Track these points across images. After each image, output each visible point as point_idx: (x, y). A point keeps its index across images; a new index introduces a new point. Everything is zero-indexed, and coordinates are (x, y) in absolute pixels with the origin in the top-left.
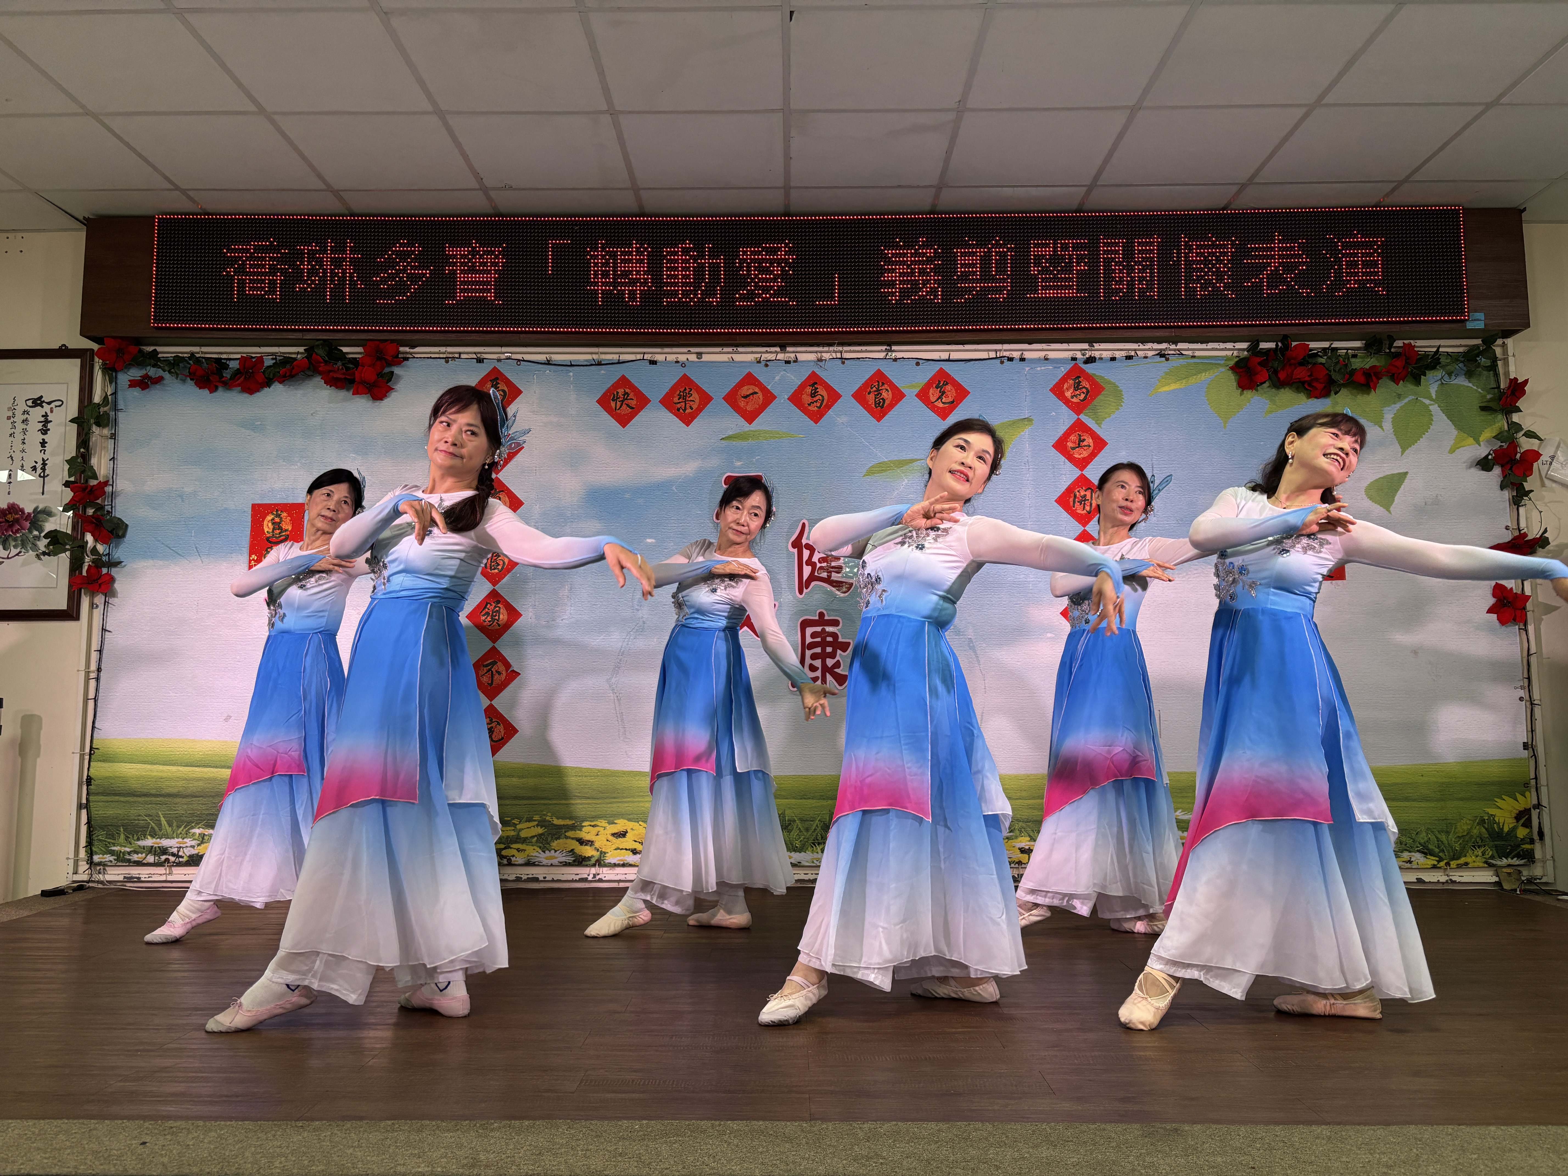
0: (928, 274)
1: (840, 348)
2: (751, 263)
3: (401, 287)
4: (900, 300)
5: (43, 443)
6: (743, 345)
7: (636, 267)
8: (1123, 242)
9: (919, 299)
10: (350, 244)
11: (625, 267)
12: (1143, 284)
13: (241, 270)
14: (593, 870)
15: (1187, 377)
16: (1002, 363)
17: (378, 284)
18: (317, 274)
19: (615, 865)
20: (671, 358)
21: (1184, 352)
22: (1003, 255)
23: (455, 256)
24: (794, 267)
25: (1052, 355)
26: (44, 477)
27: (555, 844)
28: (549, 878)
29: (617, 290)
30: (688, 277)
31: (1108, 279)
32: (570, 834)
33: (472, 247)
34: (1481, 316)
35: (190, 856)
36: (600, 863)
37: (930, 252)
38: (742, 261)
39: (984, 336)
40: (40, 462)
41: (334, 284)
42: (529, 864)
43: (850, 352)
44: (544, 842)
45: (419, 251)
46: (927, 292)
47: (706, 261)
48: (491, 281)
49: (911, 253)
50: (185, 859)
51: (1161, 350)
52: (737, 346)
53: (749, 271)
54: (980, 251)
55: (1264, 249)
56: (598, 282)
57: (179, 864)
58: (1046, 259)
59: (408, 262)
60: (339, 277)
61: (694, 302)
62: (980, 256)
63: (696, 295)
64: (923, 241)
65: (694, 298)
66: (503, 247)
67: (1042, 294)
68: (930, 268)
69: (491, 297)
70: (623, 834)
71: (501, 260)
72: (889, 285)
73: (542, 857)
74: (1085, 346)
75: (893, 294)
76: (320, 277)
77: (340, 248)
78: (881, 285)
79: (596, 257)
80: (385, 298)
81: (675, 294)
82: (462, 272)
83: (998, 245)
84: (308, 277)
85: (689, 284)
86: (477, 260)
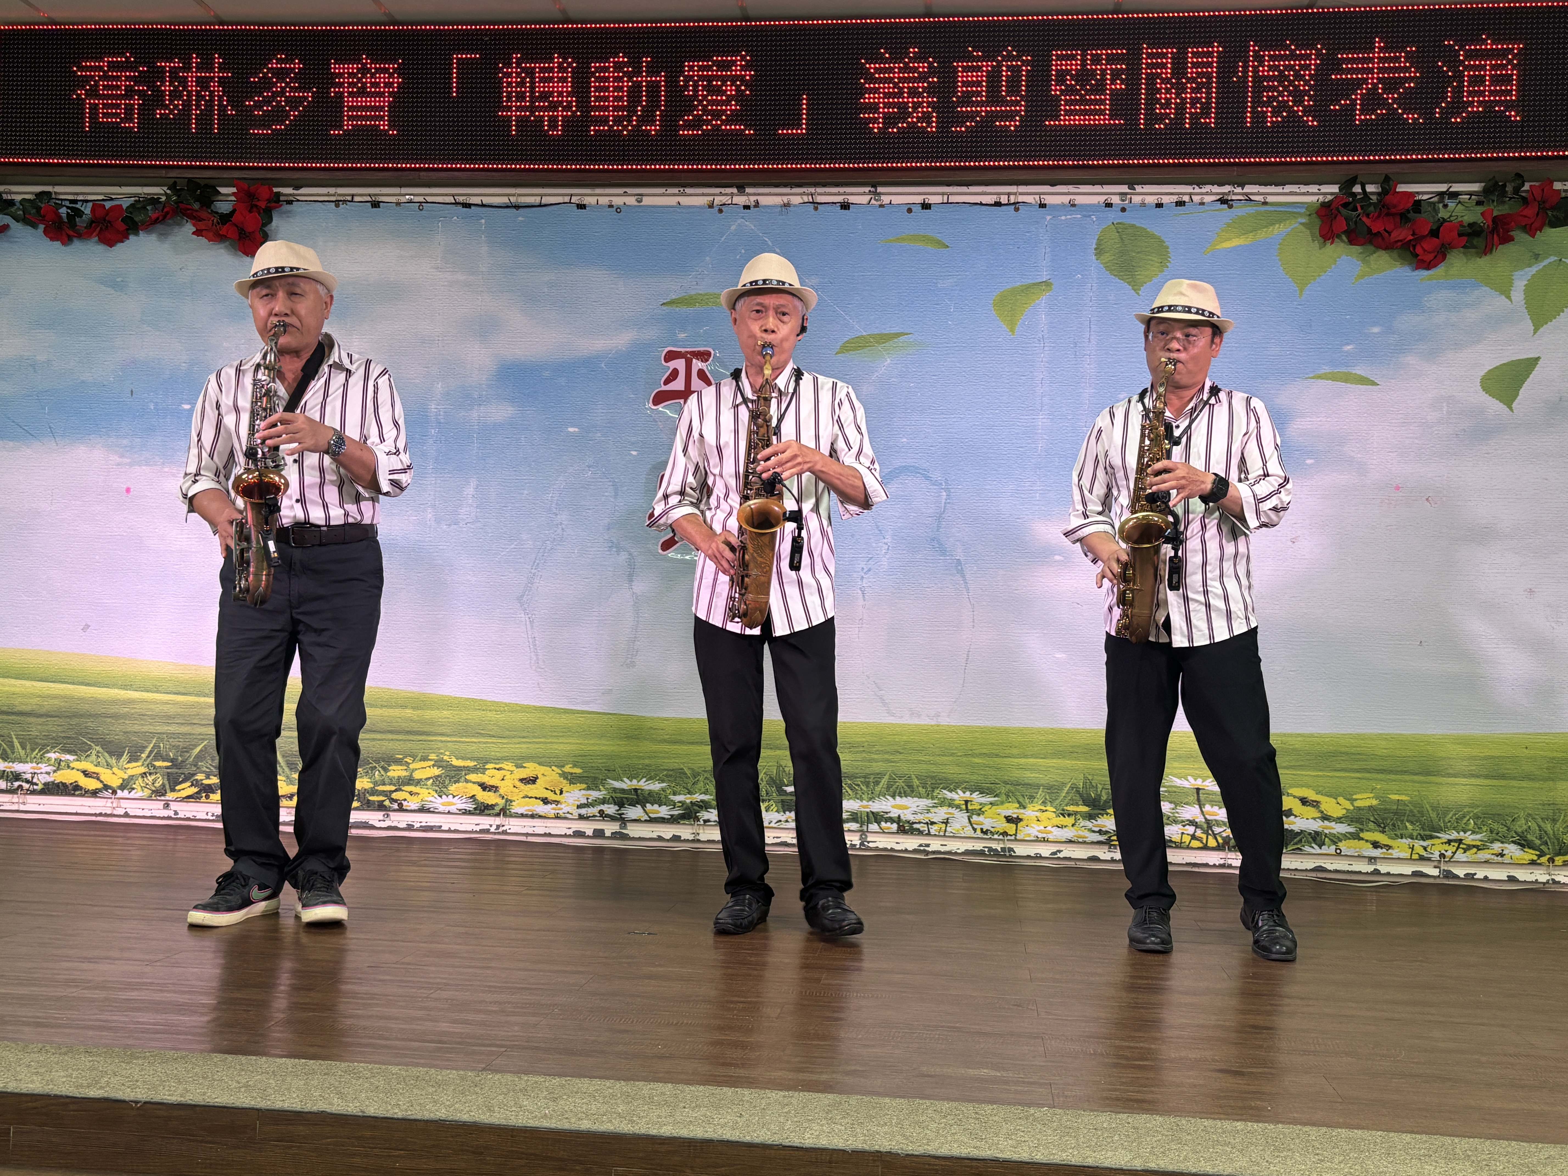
0: (920, 95)
1: (812, 190)
2: (697, 81)
3: (279, 115)
4: (884, 128)
6: (692, 186)
7: (558, 87)
8: (1172, 53)
9: (908, 127)
10: (218, 60)
11: (544, 87)
12: (1196, 108)
13: (93, 93)
14: (498, 821)
15: (1254, 230)
16: (1017, 210)
17: (251, 109)
18: (180, 97)
19: (523, 816)
20: (604, 201)
21: (1252, 197)
22: (1016, 70)
23: (341, 75)
24: (751, 85)
25: (1079, 200)
27: (453, 788)
28: (445, 828)
29: (535, 116)
30: (620, 99)
31: (1152, 101)
32: (472, 777)
33: (362, 64)
35: (45, 784)
36: (504, 812)
37: (923, 67)
38: (688, 78)
39: (991, 175)
41: (201, 110)
42: (422, 810)
43: (825, 194)
44: (441, 785)
45: (299, 68)
46: (917, 117)
47: (644, 79)
48: (384, 107)
49: (899, 68)
50: (40, 787)
51: (1224, 194)
52: (684, 186)
53: (696, 90)
54: (987, 66)
55: (1359, 61)
56: (511, 107)
57: (34, 792)
58: (1071, 75)
59: (286, 83)
60: (206, 101)
61: (628, 131)
62: (987, 71)
63: (630, 121)
64: (914, 52)
65: (627, 126)
66: (399, 64)
67: (1065, 120)
68: (923, 87)
69: (384, 125)
70: (533, 780)
71: (397, 80)
72: (870, 108)
73: (438, 803)
74: (1124, 189)
75: (875, 121)
76: (183, 101)
78: (861, 109)
79: (509, 75)
80: (259, 127)
81: (604, 121)
82: (351, 94)
83: (1010, 57)
84: (171, 101)
85: (622, 109)
86: (367, 80)
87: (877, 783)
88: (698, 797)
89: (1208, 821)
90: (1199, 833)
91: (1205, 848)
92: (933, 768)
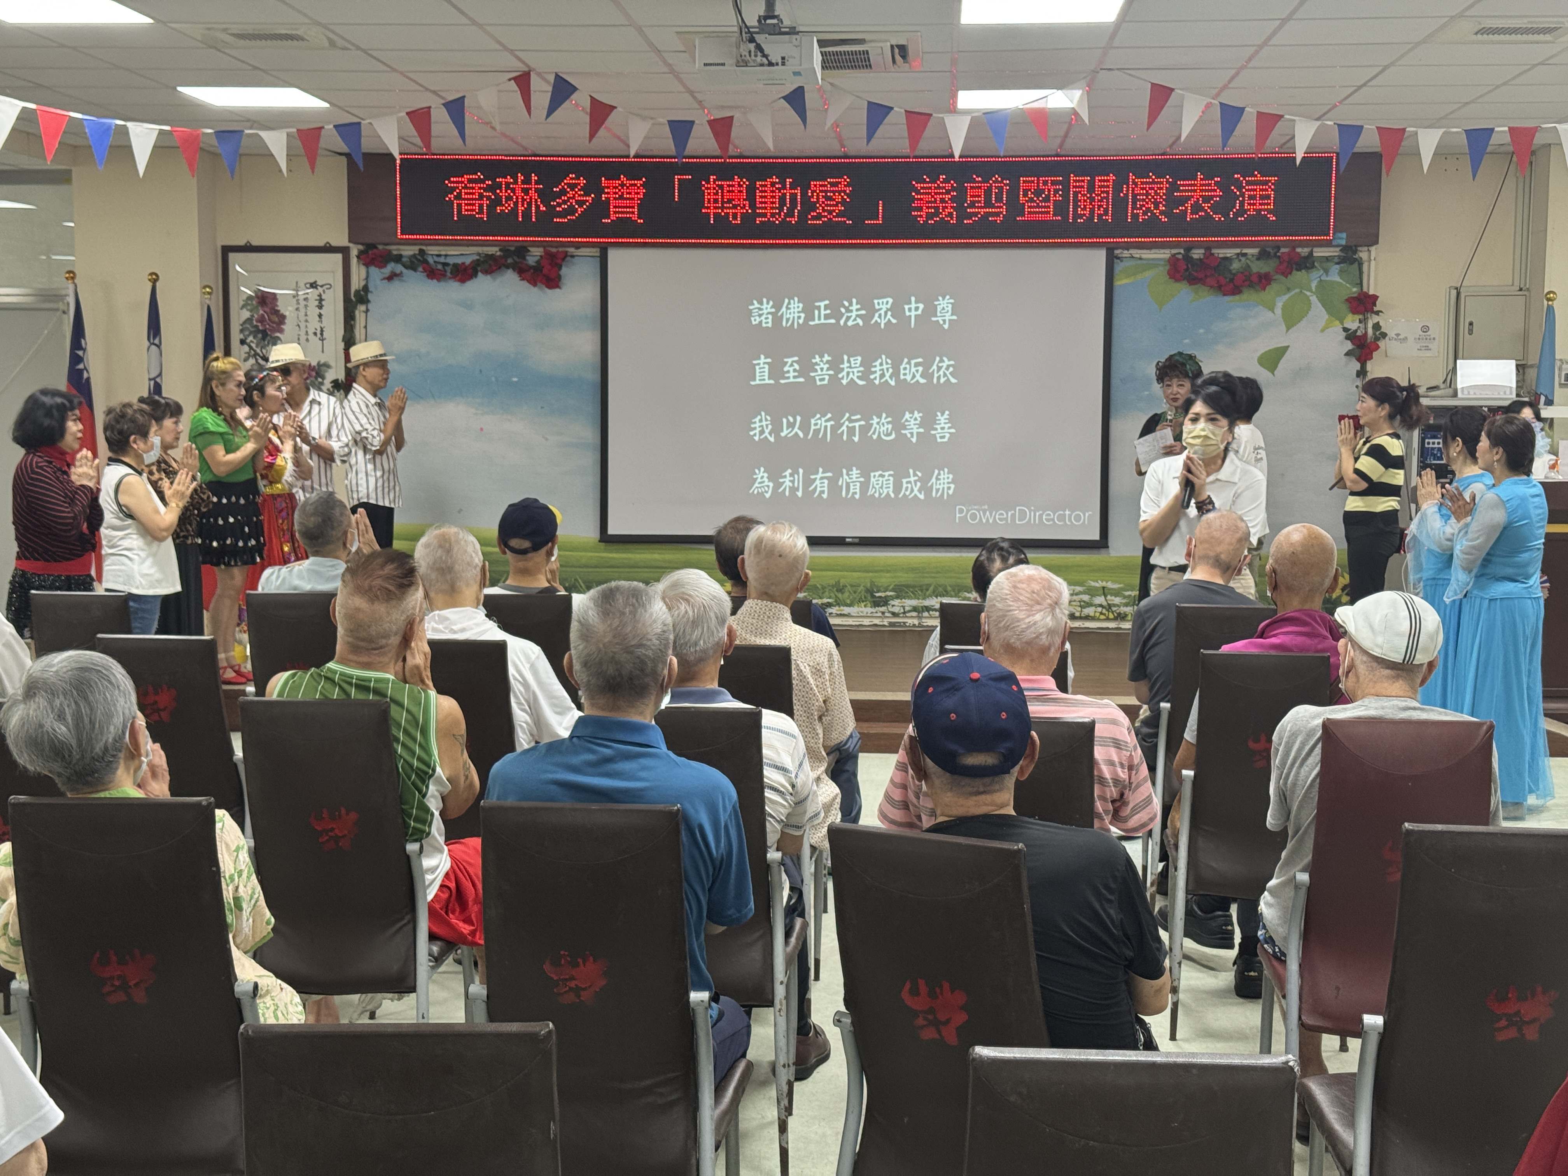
0: (946, 202)
2: (819, 193)
3: (571, 211)
4: (926, 220)
5: (320, 316)
7: (737, 196)
8: (1087, 180)
9: (940, 220)
10: (534, 178)
11: (729, 195)
12: (1101, 211)
13: (458, 197)
15: (1135, 274)
17: (555, 207)
18: (510, 198)
22: (1000, 189)
23: (608, 187)
24: (850, 196)
26: (322, 340)
29: (724, 212)
30: (775, 203)
31: (1076, 206)
33: (621, 181)
34: (1344, 235)
37: (948, 186)
38: (813, 191)
40: (319, 329)
41: (525, 207)
45: (583, 183)
46: (945, 215)
47: (788, 191)
48: (635, 207)
49: (935, 187)
53: (818, 198)
54: (984, 186)
55: (1188, 185)
56: (710, 207)
58: (1031, 192)
59: (576, 192)
60: (527, 202)
61: (778, 221)
62: (984, 189)
63: (780, 216)
64: (943, 178)
65: (778, 218)
66: (643, 181)
67: (1028, 217)
68: (948, 198)
69: (635, 216)
71: (642, 191)
72: (918, 209)
75: (921, 216)
76: (514, 201)
77: (527, 181)
78: (913, 209)
79: (709, 189)
80: (560, 217)
81: (764, 215)
82: (615, 199)
83: (996, 181)
84: (506, 202)
85: (776, 208)
86: (625, 190)
87: (927, 590)
88: (825, 600)
89: (1109, 604)
90: (1104, 611)
91: (1108, 619)
92: (959, 581)
